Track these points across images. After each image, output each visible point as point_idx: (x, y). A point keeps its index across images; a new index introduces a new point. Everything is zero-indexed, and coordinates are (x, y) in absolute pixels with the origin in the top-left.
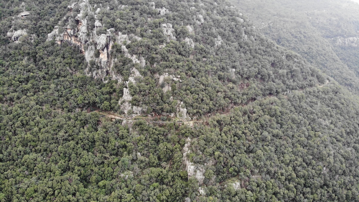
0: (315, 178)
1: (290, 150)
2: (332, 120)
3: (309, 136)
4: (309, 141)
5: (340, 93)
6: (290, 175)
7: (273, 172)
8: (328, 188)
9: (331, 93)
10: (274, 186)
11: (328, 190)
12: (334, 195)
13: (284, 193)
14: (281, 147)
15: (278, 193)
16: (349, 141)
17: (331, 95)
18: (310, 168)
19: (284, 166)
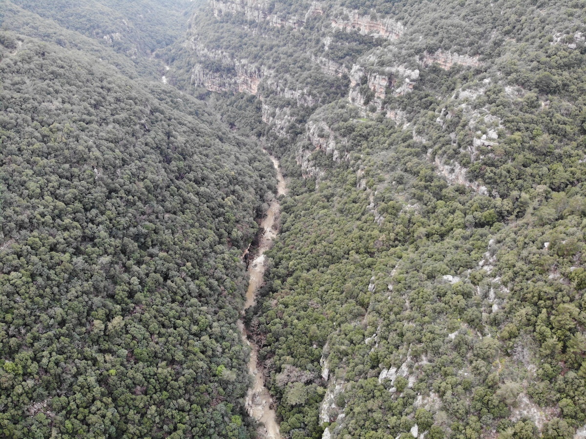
0: (92, 191)
1: (30, 172)
2: (62, 98)
3: (44, 136)
4: (49, 144)
5: (49, 53)
6: (55, 207)
7: (27, 220)
8: (117, 193)
9: (36, 58)
10: (44, 239)
11: (120, 195)
12: (130, 197)
13: (64, 239)
14: (12, 176)
15: (56, 244)
16: (104, 116)
17: (37, 60)
18: (76, 182)
19: (37, 201)
